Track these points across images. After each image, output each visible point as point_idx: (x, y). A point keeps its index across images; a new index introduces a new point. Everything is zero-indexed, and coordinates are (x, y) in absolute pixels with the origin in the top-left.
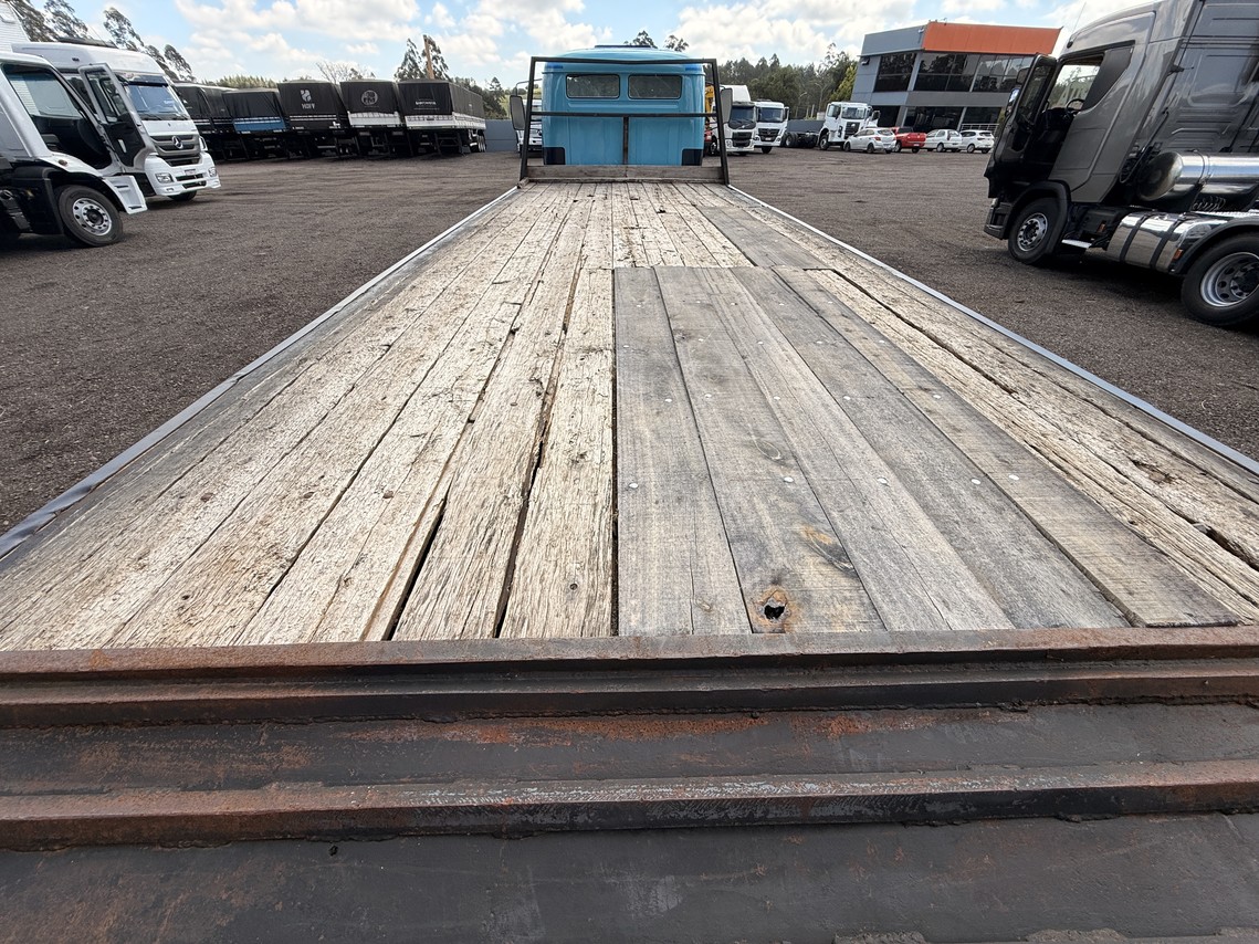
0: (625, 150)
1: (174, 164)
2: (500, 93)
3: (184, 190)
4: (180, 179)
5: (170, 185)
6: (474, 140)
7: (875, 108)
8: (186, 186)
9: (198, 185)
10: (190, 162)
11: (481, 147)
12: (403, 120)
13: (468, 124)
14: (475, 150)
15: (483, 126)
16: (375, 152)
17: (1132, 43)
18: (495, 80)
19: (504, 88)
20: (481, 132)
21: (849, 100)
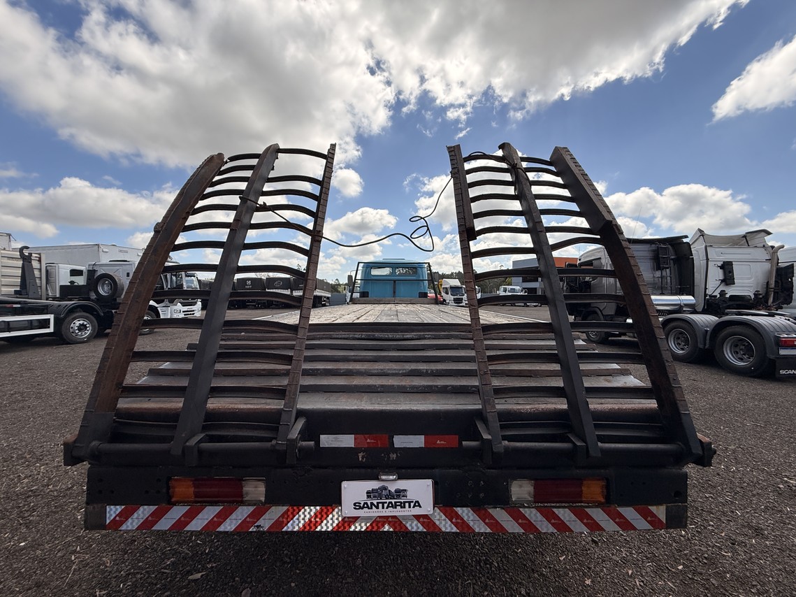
0: (394, 292)
1: (184, 306)
2: (339, 285)
3: (184, 316)
4: (183, 312)
5: (179, 314)
6: (324, 301)
7: (524, 289)
8: (185, 315)
9: (191, 314)
10: (191, 305)
11: (327, 304)
12: (292, 292)
13: (323, 294)
14: (324, 305)
15: (330, 296)
16: (273, 306)
17: (600, 258)
18: (337, 280)
19: (341, 283)
20: (328, 298)
21: (511, 285)
